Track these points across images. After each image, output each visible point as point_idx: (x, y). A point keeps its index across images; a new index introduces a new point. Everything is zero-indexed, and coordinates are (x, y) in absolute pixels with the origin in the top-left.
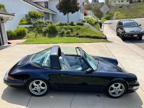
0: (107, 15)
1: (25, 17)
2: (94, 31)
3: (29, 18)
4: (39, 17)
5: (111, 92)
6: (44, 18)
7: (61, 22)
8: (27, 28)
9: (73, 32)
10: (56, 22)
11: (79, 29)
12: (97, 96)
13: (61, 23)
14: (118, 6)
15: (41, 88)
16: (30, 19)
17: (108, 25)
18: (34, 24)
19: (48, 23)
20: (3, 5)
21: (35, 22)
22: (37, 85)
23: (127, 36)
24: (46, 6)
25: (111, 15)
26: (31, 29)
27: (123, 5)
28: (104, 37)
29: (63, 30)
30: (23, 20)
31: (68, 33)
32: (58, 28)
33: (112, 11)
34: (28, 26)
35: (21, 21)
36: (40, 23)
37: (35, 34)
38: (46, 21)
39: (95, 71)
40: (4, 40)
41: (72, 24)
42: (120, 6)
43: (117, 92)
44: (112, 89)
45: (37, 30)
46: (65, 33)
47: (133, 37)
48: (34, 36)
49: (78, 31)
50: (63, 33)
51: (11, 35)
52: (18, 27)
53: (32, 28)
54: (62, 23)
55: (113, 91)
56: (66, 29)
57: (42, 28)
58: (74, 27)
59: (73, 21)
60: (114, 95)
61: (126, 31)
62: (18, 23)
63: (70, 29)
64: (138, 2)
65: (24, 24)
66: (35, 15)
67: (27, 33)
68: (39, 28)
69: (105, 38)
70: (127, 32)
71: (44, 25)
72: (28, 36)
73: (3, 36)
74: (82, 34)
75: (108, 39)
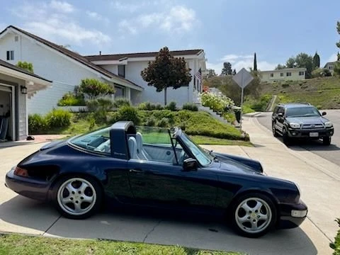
0: (256, 101)
1: (72, 91)
2: (220, 123)
3: (82, 92)
4: (103, 91)
5: (240, 220)
6: (113, 95)
7: (148, 102)
8: (75, 112)
9: (174, 123)
10: (139, 102)
11: (188, 117)
12: (210, 230)
13: (149, 105)
14: (280, 83)
15: (82, 198)
16: (82, 95)
17: (256, 118)
18: (90, 106)
19: (121, 103)
20: (29, 65)
21: (93, 100)
22: (75, 190)
23: (294, 134)
24: (120, 74)
25: (263, 102)
26: (82, 115)
27: (292, 81)
28: (243, 135)
29: (152, 118)
30: (68, 96)
31: (163, 125)
32: (141, 114)
33: (266, 94)
34: (76, 109)
35: (64, 98)
36: (103, 103)
37: (89, 125)
38: (118, 99)
39: (203, 167)
40: (20, 130)
41: (173, 108)
42: (283, 83)
43: (254, 221)
44: (242, 213)
45: (94, 117)
46: (157, 124)
47: (307, 136)
48: (87, 129)
49: (185, 122)
50: (151, 124)
51: (37, 125)
52: (54, 109)
53: (84, 112)
54: (152, 104)
55: (245, 218)
56: (158, 116)
57: (106, 113)
58: (177, 113)
59: (175, 101)
60: (248, 230)
61: (291, 124)
62: (57, 102)
63: (168, 117)
64: (325, 76)
65: (68, 105)
66: (94, 86)
67: (72, 123)
68: (101, 113)
69: (246, 139)
70: (293, 127)
71: (111, 108)
72: (73, 129)
73: (20, 121)
74: (192, 127)
75: (251, 141)
